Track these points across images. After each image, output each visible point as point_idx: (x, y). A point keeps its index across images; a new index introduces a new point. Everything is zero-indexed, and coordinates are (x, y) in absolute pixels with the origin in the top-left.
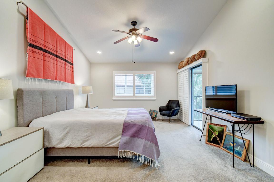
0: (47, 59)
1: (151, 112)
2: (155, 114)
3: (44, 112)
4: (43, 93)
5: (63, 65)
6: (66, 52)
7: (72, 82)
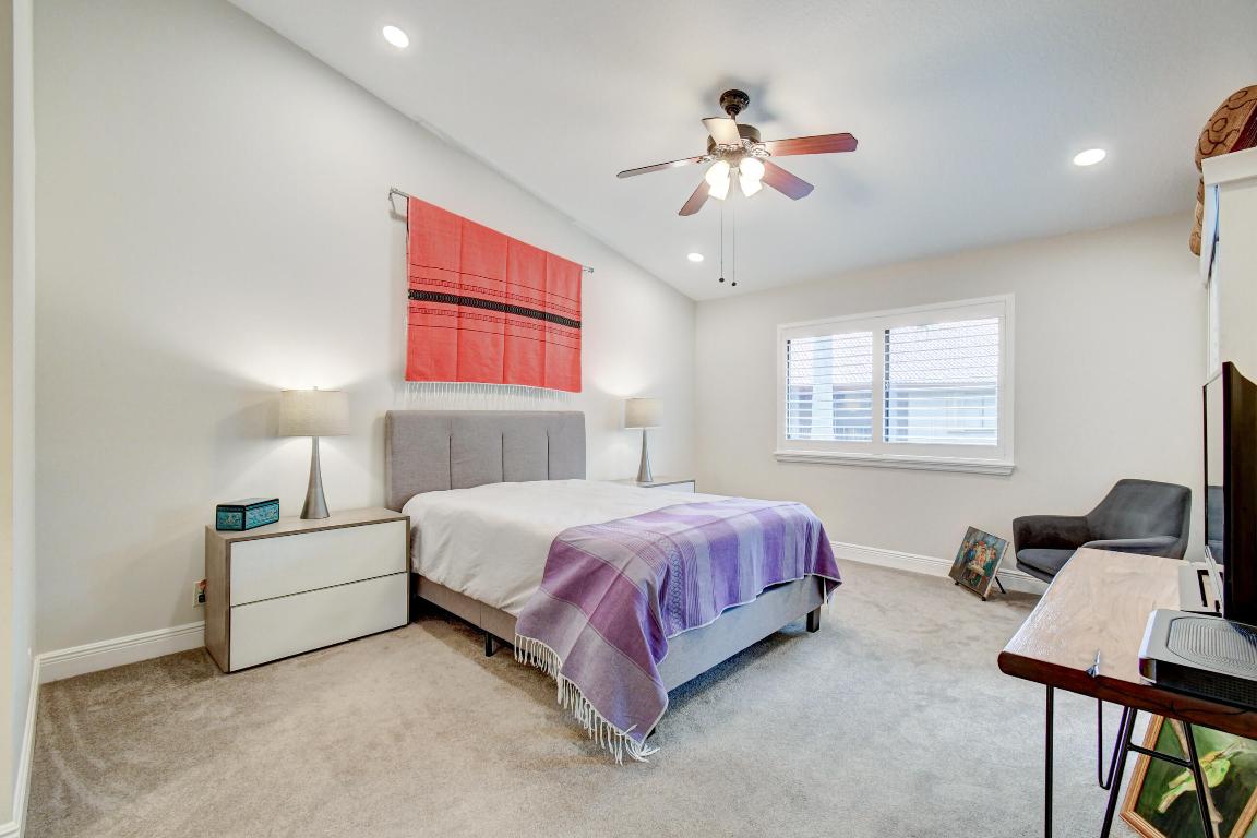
0: (468, 323)
1: (972, 542)
2: (988, 557)
3: (455, 477)
4: (452, 424)
5: (536, 334)
6: (544, 287)
7: (576, 386)
